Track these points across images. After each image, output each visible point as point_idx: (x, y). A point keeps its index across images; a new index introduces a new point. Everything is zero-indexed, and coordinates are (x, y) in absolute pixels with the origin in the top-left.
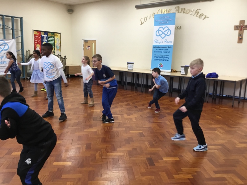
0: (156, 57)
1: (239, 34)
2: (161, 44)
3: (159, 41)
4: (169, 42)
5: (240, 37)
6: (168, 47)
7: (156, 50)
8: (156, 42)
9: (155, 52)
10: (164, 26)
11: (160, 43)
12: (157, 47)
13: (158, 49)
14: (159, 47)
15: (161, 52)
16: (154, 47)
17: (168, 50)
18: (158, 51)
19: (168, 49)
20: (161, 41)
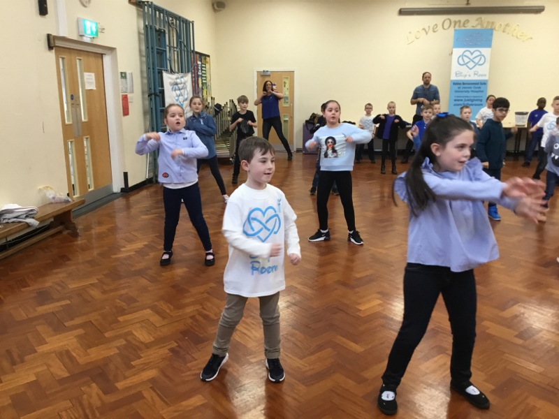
0: (458, 100)
2: (468, 78)
3: (464, 73)
4: (482, 75)
6: (481, 84)
7: (459, 88)
8: (458, 75)
9: (456, 92)
10: (472, 50)
11: (466, 76)
12: (460, 84)
13: (462, 86)
14: (464, 84)
15: (468, 92)
16: (455, 83)
17: (480, 88)
18: (461, 90)
19: (482, 86)
20: (468, 74)
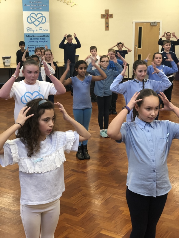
0: (31, 48)
1: (106, 21)
2: (35, 32)
4: (45, 30)
5: (107, 25)
8: (29, 30)
9: (29, 42)
14: (33, 36)
15: (37, 42)
16: (28, 36)
18: (32, 40)
19: (45, 38)
20: (35, 29)
